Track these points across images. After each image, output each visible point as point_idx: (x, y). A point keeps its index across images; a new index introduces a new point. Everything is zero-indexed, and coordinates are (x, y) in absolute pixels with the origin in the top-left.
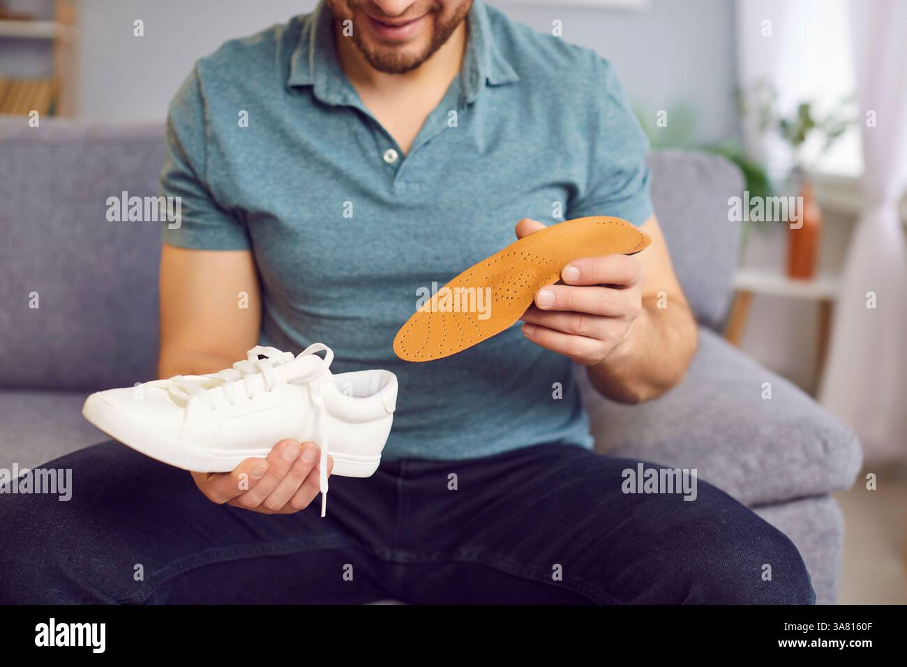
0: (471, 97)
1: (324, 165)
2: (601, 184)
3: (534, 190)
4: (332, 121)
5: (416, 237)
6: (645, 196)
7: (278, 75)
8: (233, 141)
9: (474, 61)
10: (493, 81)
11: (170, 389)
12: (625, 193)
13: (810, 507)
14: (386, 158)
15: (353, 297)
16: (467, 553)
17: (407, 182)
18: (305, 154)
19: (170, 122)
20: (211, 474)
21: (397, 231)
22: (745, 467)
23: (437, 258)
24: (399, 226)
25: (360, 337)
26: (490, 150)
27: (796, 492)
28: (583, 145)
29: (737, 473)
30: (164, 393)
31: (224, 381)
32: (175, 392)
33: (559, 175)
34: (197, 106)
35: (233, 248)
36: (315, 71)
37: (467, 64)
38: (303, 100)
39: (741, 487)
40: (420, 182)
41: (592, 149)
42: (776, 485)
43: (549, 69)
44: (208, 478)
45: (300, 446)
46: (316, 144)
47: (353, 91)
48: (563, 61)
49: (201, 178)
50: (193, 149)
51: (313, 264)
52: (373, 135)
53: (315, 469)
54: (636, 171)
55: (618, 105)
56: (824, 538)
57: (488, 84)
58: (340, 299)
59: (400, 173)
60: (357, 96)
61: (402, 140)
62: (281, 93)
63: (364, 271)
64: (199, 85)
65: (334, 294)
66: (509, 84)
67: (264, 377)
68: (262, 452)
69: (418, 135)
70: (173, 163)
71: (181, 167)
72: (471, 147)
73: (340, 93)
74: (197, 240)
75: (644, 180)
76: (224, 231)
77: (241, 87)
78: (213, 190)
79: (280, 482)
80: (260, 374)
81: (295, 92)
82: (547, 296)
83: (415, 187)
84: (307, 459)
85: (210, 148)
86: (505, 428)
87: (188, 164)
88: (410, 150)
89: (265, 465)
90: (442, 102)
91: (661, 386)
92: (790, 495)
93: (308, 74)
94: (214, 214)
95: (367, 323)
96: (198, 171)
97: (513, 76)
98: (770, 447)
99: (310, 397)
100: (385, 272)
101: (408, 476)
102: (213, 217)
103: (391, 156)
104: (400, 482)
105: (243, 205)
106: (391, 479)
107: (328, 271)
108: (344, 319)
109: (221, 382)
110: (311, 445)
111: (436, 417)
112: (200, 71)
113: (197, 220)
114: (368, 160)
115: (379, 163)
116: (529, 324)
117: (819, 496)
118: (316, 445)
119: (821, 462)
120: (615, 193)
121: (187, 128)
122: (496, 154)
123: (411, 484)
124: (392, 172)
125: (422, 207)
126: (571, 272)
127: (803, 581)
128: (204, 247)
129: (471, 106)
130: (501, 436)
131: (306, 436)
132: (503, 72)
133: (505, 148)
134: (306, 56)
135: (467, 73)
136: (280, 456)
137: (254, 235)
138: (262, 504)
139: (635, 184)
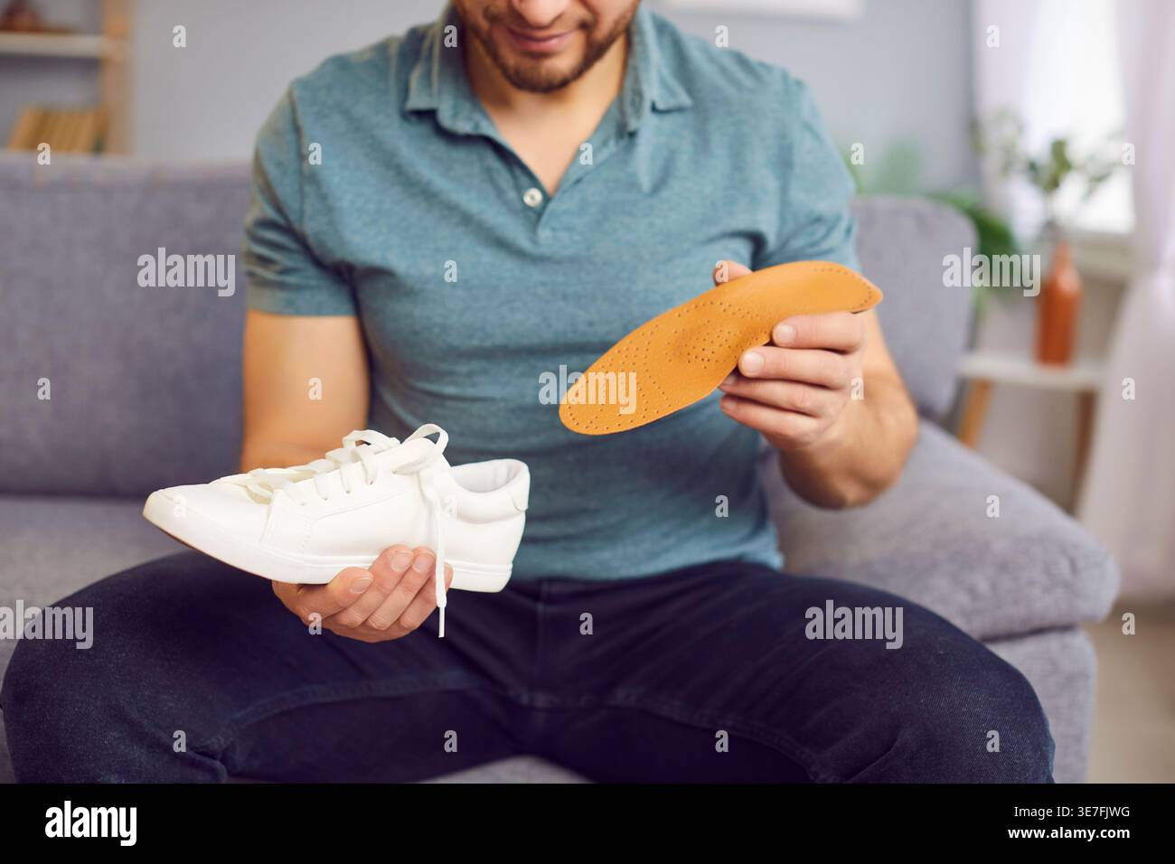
0: (633, 124)
1: (451, 209)
2: (794, 235)
3: (711, 240)
4: (460, 154)
5: (565, 297)
6: (849, 249)
7: (393, 97)
8: (336, 179)
9: (637, 80)
10: (661, 106)
11: (248, 486)
12: (825, 246)
13: (1053, 643)
14: (527, 200)
15: (484, 372)
16: (623, 696)
17: (553, 229)
18: (427, 195)
19: (258, 158)
20: (303, 586)
21: (540, 291)
22: (973, 593)
23: (591, 324)
24: (543, 284)
25: (493, 423)
26: (657, 188)
27: (1036, 623)
28: (772, 184)
29: (963, 599)
30: (243, 491)
31: (314, 472)
32: (256, 489)
33: (743, 222)
34: (290, 137)
35: (335, 313)
36: (440, 93)
37: (628, 84)
38: (423, 129)
39: (966, 615)
40: (569, 229)
41: (784, 190)
42: (1011, 614)
43: (730, 91)
44: (298, 591)
45: (411, 553)
46: (440, 182)
47: (486, 116)
48: (748, 82)
49: (296, 226)
50: (286, 191)
51: (437, 330)
52: (512, 171)
53: (430, 580)
54: (838, 219)
55: (816, 136)
56: (1072, 681)
57: (654, 109)
58: (469, 375)
59: (544, 218)
60: (492, 123)
61: (548, 177)
62: (396, 120)
63: (499, 339)
64: (294, 111)
65: (462, 368)
66: (680, 110)
67: (363, 465)
68: (364, 560)
69: (566, 172)
70: (261, 209)
71: (271, 214)
72: (633, 185)
73: (470, 119)
74: (290, 304)
75: (848, 231)
76: (325, 292)
77: (347, 114)
78: (311, 240)
79: (386, 596)
80: (359, 463)
81: (414, 119)
82: (753, 360)
83: (564, 236)
84: (421, 569)
85: (308, 188)
86: (671, 541)
87: (279, 208)
88: (558, 187)
89: (368, 577)
90: (597, 129)
91: (874, 486)
92: (1028, 628)
93: (431, 96)
94: (311, 271)
95: (502, 405)
96: (293, 217)
97: (685, 100)
98: (1003, 566)
99: (421, 491)
100: (525, 342)
101: (551, 600)
102: (310, 274)
103: (533, 197)
104: (540, 607)
105: (350, 258)
106: (528, 603)
107: (454, 339)
108: (474, 400)
109: (312, 474)
110: (425, 552)
111: (588, 523)
112: (296, 94)
113: (291, 279)
114: (506, 203)
115: (518, 206)
116: (731, 397)
117: (1066, 628)
118: (431, 551)
119: (1067, 586)
120: (813, 245)
121: (279, 164)
122: (665, 194)
123: (554, 610)
124: (535, 216)
125: (572, 260)
126: (784, 332)
127: (1039, 725)
128: (299, 312)
129: (632, 135)
130: (667, 550)
131: (418, 541)
132: (672, 94)
133: (675, 187)
134: (428, 75)
135: (628, 97)
136: (387, 566)
137: (362, 295)
138: (364, 623)
139: (837, 236)
